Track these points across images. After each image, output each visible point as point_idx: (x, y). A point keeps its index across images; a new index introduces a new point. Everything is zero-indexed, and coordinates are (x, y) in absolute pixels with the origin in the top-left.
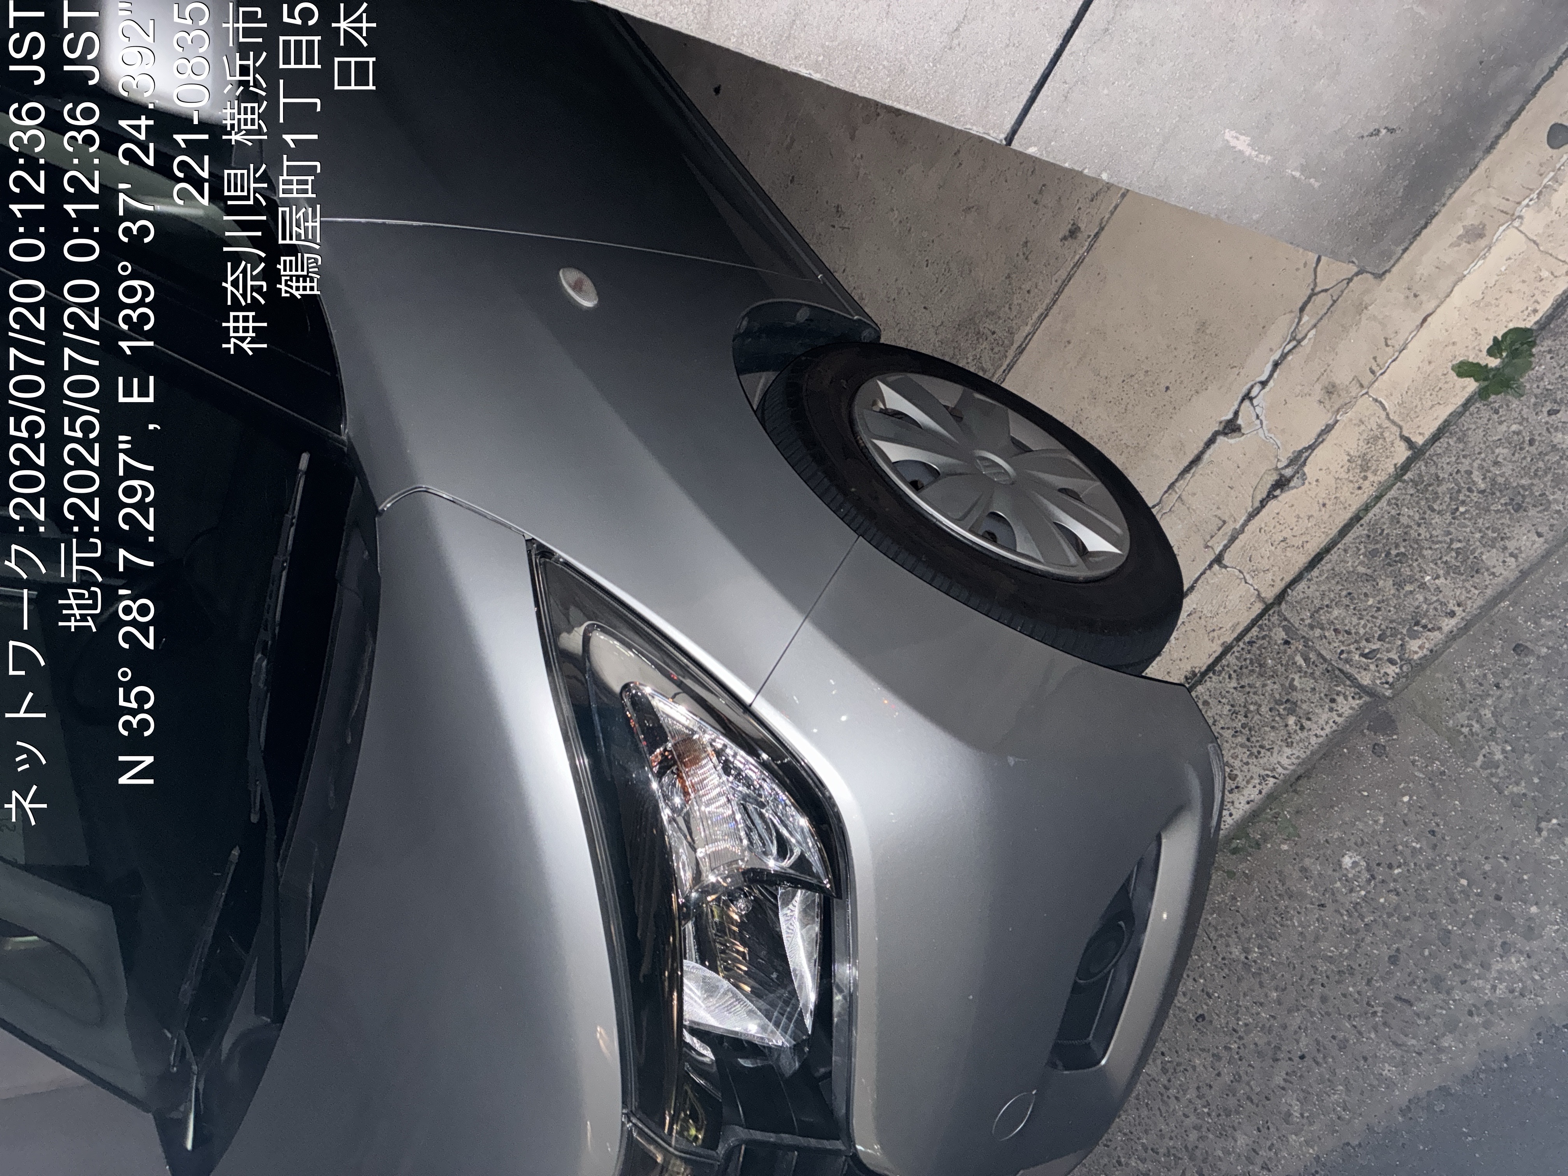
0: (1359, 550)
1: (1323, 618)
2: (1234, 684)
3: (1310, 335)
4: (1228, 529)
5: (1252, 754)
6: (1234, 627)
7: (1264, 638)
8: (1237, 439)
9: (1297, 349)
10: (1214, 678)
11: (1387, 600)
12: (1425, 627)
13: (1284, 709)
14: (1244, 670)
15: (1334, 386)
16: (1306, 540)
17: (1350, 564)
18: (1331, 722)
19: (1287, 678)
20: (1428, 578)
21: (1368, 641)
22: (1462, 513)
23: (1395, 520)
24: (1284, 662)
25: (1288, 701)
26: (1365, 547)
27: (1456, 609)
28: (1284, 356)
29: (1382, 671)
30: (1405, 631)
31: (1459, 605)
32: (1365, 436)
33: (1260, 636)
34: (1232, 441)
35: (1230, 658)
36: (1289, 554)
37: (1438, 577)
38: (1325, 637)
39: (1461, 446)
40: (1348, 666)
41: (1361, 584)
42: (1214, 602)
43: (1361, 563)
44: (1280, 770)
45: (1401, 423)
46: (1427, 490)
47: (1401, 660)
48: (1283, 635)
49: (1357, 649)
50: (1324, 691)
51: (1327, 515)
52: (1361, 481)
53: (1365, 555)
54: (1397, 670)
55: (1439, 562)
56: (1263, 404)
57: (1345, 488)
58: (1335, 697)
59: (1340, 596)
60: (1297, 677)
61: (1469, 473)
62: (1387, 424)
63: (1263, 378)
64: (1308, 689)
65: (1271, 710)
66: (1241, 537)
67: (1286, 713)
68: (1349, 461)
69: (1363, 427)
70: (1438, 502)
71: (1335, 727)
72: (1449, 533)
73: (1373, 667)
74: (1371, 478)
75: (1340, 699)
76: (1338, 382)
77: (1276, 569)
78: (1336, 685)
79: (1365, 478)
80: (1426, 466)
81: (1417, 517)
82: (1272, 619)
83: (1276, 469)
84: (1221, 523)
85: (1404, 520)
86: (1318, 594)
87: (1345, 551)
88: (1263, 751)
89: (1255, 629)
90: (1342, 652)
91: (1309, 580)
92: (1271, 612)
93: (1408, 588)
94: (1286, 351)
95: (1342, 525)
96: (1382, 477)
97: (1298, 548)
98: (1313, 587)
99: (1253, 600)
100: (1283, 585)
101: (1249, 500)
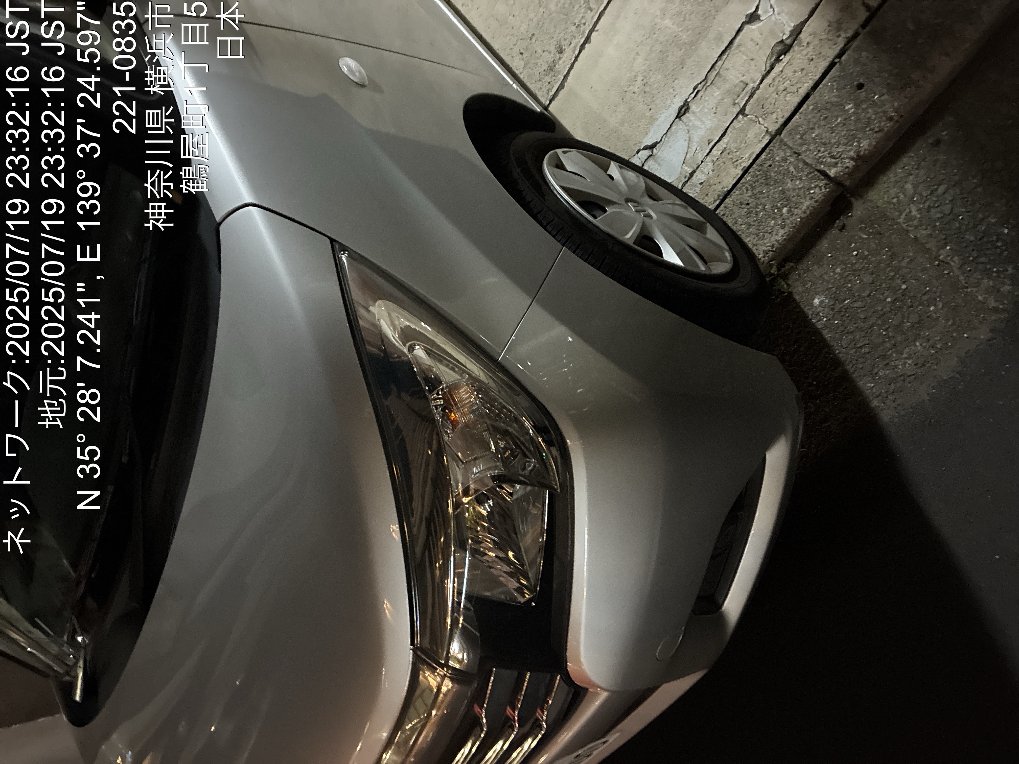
0: (833, 86)
1: (808, 137)
4: (749, 89)
6: (750, 156)
7: (769, 160)
8: (757, 25)
10: (737, 192)
11: (850, 117)
18: (811, 208)
19: (783, 183)
21: (836, 147)
24: (782, 172)
25: (783, 198)
26: (838, 84)
29: (844, 166)
34: (754, 27)
35: (748, 178)
36: (788, 99)
37: (883, 95)
38: (810, 150)
40: (822, 166)
41: (833, 109)
42: (738, 141)
43: (834, 96)
48: (782, 154)
49: (829, 154)
51: (813, 67)
52: (836, 38)
55: (884, 84)
57: (826, 46)
58: (814, 189)
59: (820, 121)
60: (790, 180)
64: (797, 187)
65: (772, 206)
66: (758, 92)
67: (782, 206)
68: (829, 26)
73: (838, 165)
74: (843, 35)
75: (817, 190)
77: (779, 110)
78: (814, 182)
79: (839, 36)
83: (782, 40)
86: (805, 122)
87: (824, 89)
88: (766, 235)
89: (764, 153)
90: (820, 157)
91: (801, 113)
92: (774, 141)
93: (864, 106)
95: (823, 71)
96: (851, 33)
97: (794, 93)
98: (802, 117)
99: (763, 135)
100: (783, 120)
101: (764, 66)
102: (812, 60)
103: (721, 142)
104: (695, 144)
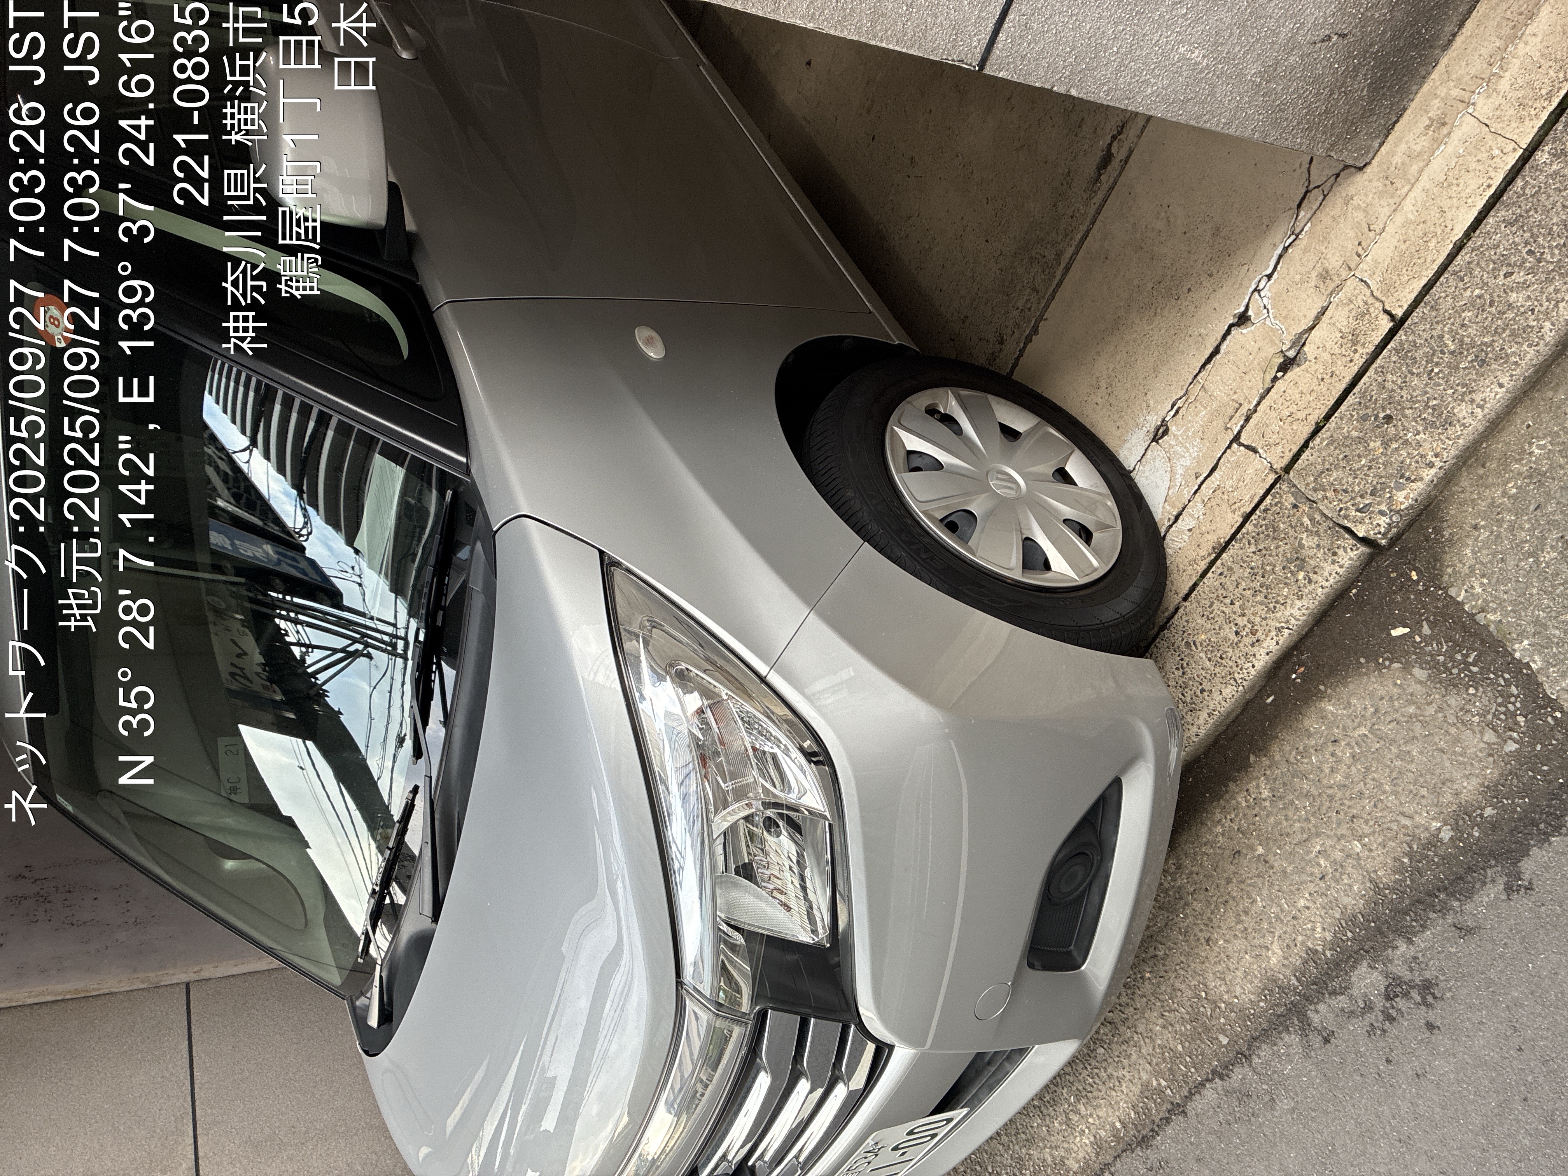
0: (1353, 416)
1: (1324, 480)
2: (1253, 548)
3: (1306, 229)
4: (1243, 411)
5: (1269, 610)
6: (1252, 498)
7: (1276, 505)
8: (1249, 329)
9: (1296, 242)
10: (1237, 546)
11: (1378, 458)
12: (1408, 479)
13: (1295, 567)
14: (1262, 536)
15: (1327, 272)
16: (1308, 412)
17: (1345, 431)
18: (1334, 575)
19: (1296, 538)
20: (1410, 434)
21: (1362, 497)
22: (1437, 374)
23: (1382, 386)
24: (1293, 525)
25: (1297, 558)
26: (1358, 413)
27: (1434, 459)
28: (1286, 249)
29: (1375, 523)
30: (1392, 485)
31: (1436, 456)
32: (1353, 314)
33: (1273, 503)
34: (1244, 331)
35: (1249, 526)
36: (1295, 427)
37: (1418, 433)
38: (1327, 498)
39: (1434, 314)
40: (1346, 521)
41: (1354, 447)
42: (1234, 478)
43: (1354, 429)
44: (1293, 621)
45: (1383, 299)
46: (1407, 356)
47: (1391, 511)
48: (1292, 499)
49: (1353, 505)
50: (1328, 546)
51: (1325, 389)
52: (1352, 354)
53: (1357, 420)
54: (1388, 521)
55: (1419, 419)
56: (1269, 294)
57: (1339, 363)
58: (1337, 550)
59: (1338, 460)
60: (1304, 536)
61: (1441, 337)
62: (1371, 300)
63: (1269, 271)
64: (1314, 546)
65: (1284, 568)
66: (1254, 416)
67: (1296, 569)
68: (1341, 337)
69: (1352, 306)
70: (1417, 366)
71: (1337, 577)
72: (1426, 393)
73: (1367, 521)
74: (1361, 351)
75: (1341, 552)
76: (1331, 267)
77: (1285, 442)
78: (1337, 540)
79: (1356, 351)
80: (1405, 335)
81: (1399, 382)
82: (1283, 487)
83: (1282, 351)
84: (1237, 405)
85: (1389, 385)
86: (1319, 460)
87: (1342, 419)
88: (1278, 606)
89: (1269, 497)
90: (1341, 509)
91: (1312, 448)
92: (1281, 481)
93: (1394, 445)
94: (1287, 245)
95: (1337, 395)
96: (1371, 348)
97: (1302, 420)
98: (1316, 454)
99: (1267, 471)
100: (1291, 455)
101: (1261, 383)
102: (1323, 379)
103: (1212, 478)
104: (1178, 476)
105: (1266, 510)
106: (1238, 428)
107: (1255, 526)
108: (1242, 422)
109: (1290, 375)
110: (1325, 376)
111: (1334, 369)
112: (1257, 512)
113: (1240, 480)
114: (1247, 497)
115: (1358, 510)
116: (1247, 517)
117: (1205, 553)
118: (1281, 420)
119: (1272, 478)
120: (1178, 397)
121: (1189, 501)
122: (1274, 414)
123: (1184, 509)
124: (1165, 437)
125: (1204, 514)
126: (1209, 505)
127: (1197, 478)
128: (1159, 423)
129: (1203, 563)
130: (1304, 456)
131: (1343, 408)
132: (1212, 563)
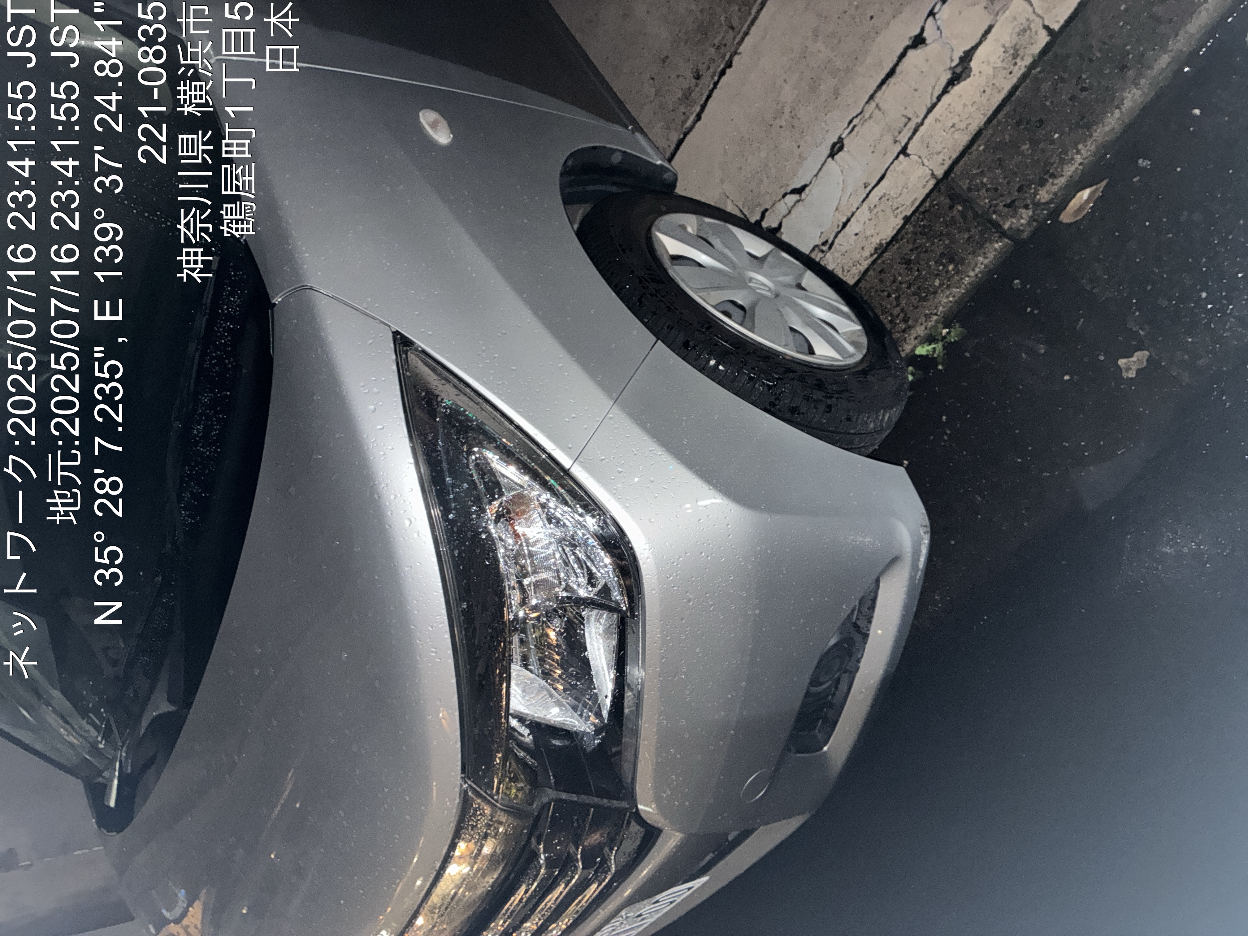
1: (978, 182)
2: (910, 246)
4: (912, 125)
6: (913, 203)
7: (934, 207)
8: (922, 50)
10: (896, 245)
13: (946, 260)
14: (919, 235)
16: (968, 122)
17: (1000, 135)
18: (980, 266)
19: (949, 235)
20: (1057, 136)
21: (1010, 194)
23: (1036, 94)
24: (948, 223)
25: (949, 252)
26: (1012, 119)
27: (1075, 156)
29: (1019, 216)
30: (1037, 182)
31: (1078, 153)
32: (1016, 29)
33: (932, 205)
35: (909, 228)
37: (1064, 134)
38: (979, 197)
39: (1085, 27)
40: (994, 217)
44: (941, 308)
45: (1044, 15)
47: (1034, 205)
48: (948, 201)
49: (1001, 202)
50: (976, 240)
53: (1012, 126)
54: (1030, 214)
56: (943, 18)
58: (984, 243)
62: (1033, 17)
64: (964, 241)
65: (936, 262)
66: (922, 129)
67: (947, 262)
69: (1015, 23)
71: (983, 267)
73: (1012, 215)
75: (987, 244)
77: (946, 149)
78: (985, 234)
80: (1061, 46)
82: (941, 191)
83: (950, 68)
84: (907, 120)
85: (1042, 93)
87: (998, 125)
88: (929, 295)
89: (929, 201)
90: (991, 206)
91: (970, 155)
92: (941, 185)
93: (1041, 146)
95: (997, 105)
96: (1028, 61)
97: (963, 130)
98: (972, 159)
99: (928, 178)
100: (950, 162)
101: (929, 97)
102: (984, 92)
103: (879, 186)
104: (849, 187)
105: (924, 213)
106: (906, 140)
107: (914, 227)
108: (910, 134)
109: (957, 89)
110: (986, 89)
111: (994, 81)
112: (917, 214)
113: (903, 188)
114: (909, 203)
115: (1005, 206)
116: (907, 219)
117: (868, 254)
118: (944, 131)
119: (932, 182)
120: (855, 115)
121: (858, 209)
122: (939, 125)
123: (852, 215)
124: (841, 154)
125: (870, 220)
126: (875, 212)
127: (865, 187)
128: (835, 140)
129: (867, 262)
130: (962, 162)
131: (1000, 116)
132: (874, 262)
